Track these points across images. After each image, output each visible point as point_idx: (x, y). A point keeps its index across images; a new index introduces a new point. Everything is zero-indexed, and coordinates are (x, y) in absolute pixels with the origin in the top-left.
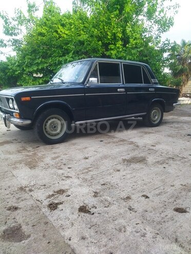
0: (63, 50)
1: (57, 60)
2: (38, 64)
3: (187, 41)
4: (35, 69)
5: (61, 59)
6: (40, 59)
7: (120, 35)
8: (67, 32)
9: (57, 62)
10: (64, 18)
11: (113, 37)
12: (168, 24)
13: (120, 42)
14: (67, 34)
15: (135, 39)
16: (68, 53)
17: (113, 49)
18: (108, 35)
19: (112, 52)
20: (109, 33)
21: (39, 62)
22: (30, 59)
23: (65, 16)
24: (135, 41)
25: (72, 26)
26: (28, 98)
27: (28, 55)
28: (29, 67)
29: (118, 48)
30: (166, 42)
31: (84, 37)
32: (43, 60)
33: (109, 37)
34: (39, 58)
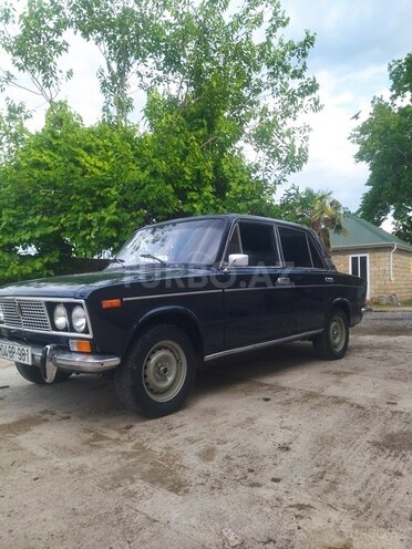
0: (94, 199)
1: (81, 219)
2: (32, 227)
3: (315, 191)
4: (27, 237)
5: (90, 217)
6: (39, 217)
7: (211, 175)
8: (100, 164)
9: (79, 222)
10: (92, 136)
11: (194, 178)
12: (298, 157)
13: (210, 188)
14: (99, 168)
15: (241, 182)
16: (105, 206)
17: (195, 201)
18: (184, 172)
19: (195, 206)
20: (186, 170)
21: (36, 223)
22: (14, 216)
23: (93, 133)
24: (240, 187)
25: (110, 153)
26: (116, 302)
27: (8, 207)
28: (9, 233)
29: (207, 198)
30: (292, 191)
31: (136, 174)
32: (45, 219)
33: (187, 178)
34: (35, 215)
